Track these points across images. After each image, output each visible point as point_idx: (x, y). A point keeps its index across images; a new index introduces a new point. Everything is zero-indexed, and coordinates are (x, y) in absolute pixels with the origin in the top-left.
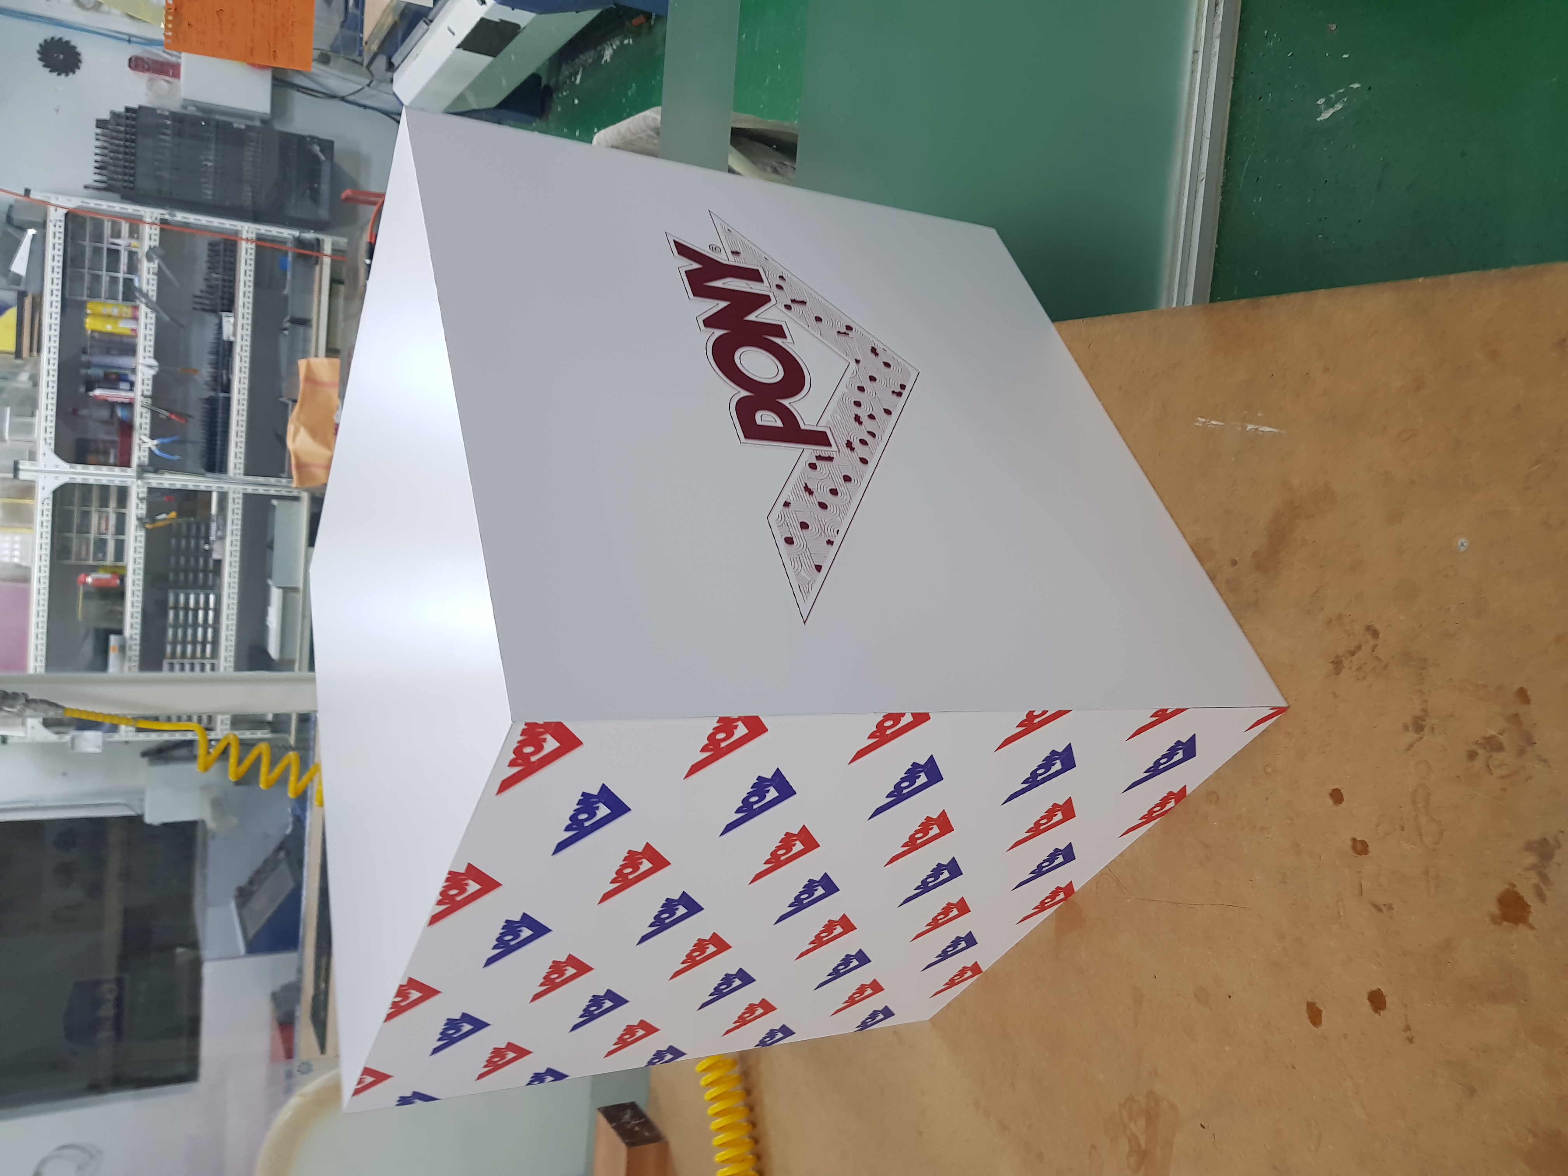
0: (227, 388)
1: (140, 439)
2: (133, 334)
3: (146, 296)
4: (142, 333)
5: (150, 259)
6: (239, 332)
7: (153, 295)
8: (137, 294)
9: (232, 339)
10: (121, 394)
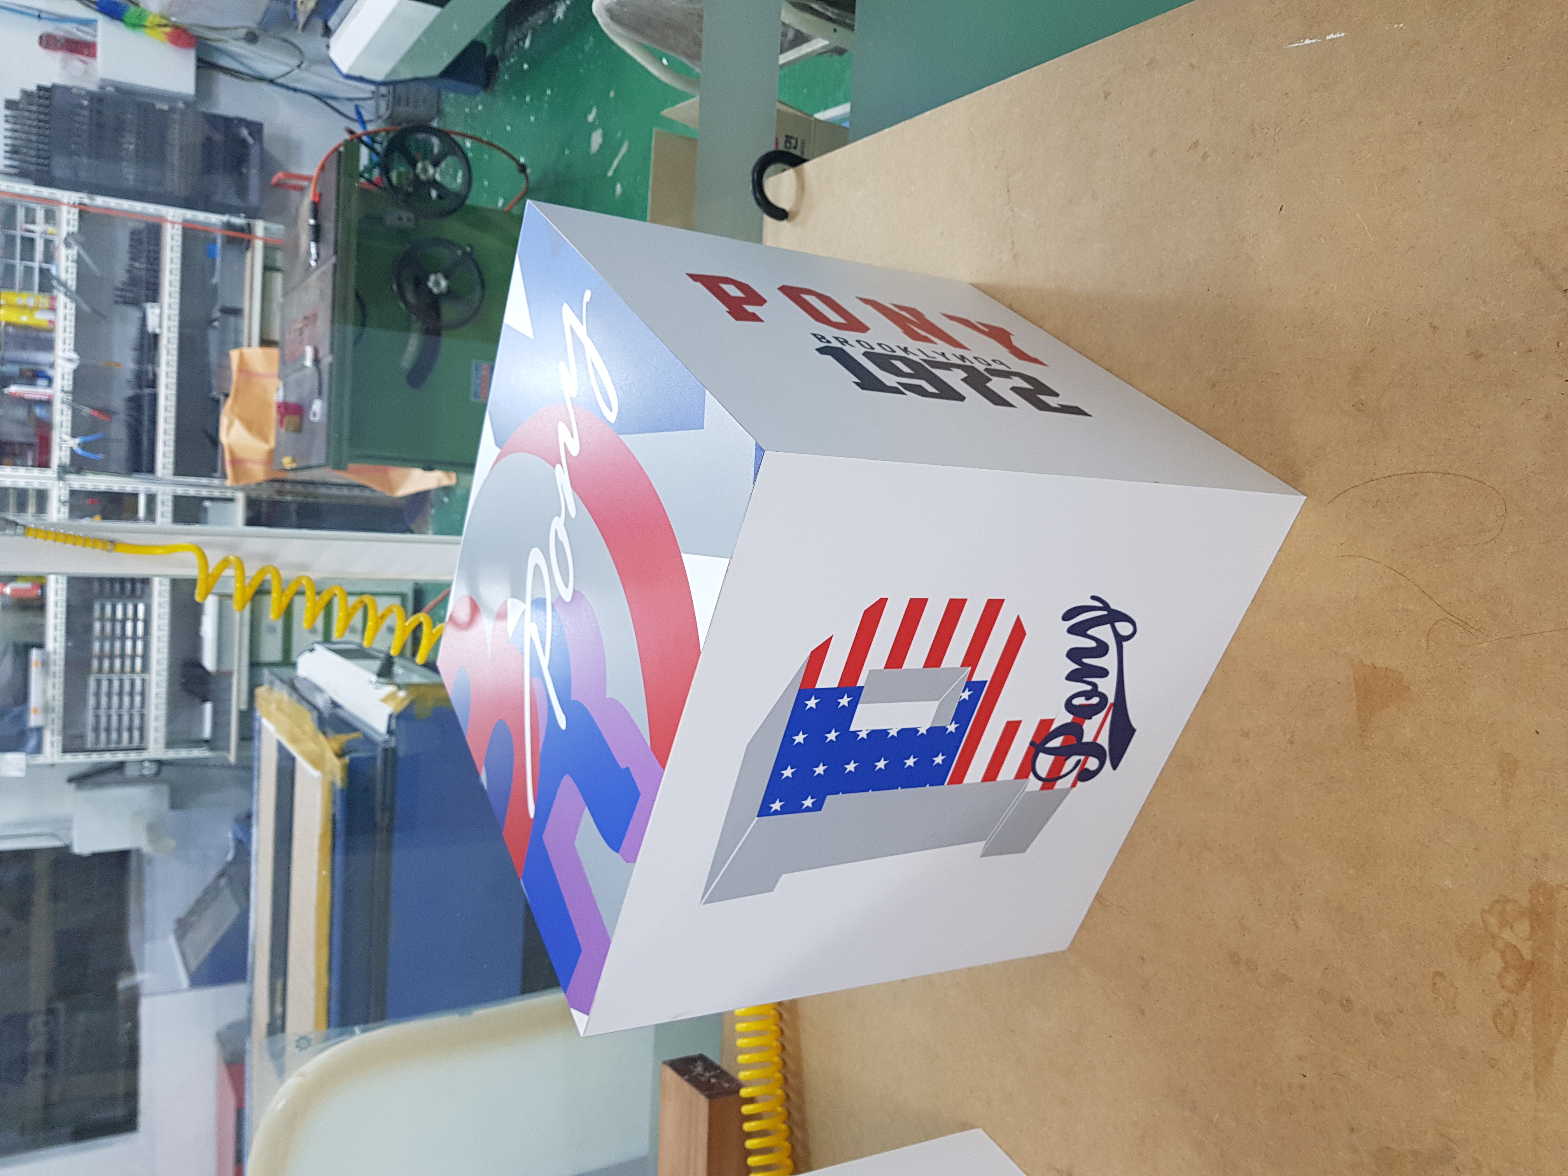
0: (153, 383)
1: (61, 438)
2: (51, 327)
3: (64, 285)
4: (60, 324)
5: (68, 245)
6: (166, 323)
7: (72, 284)
8: (55, 283)
9: (158, 331)
10: (38, 391)
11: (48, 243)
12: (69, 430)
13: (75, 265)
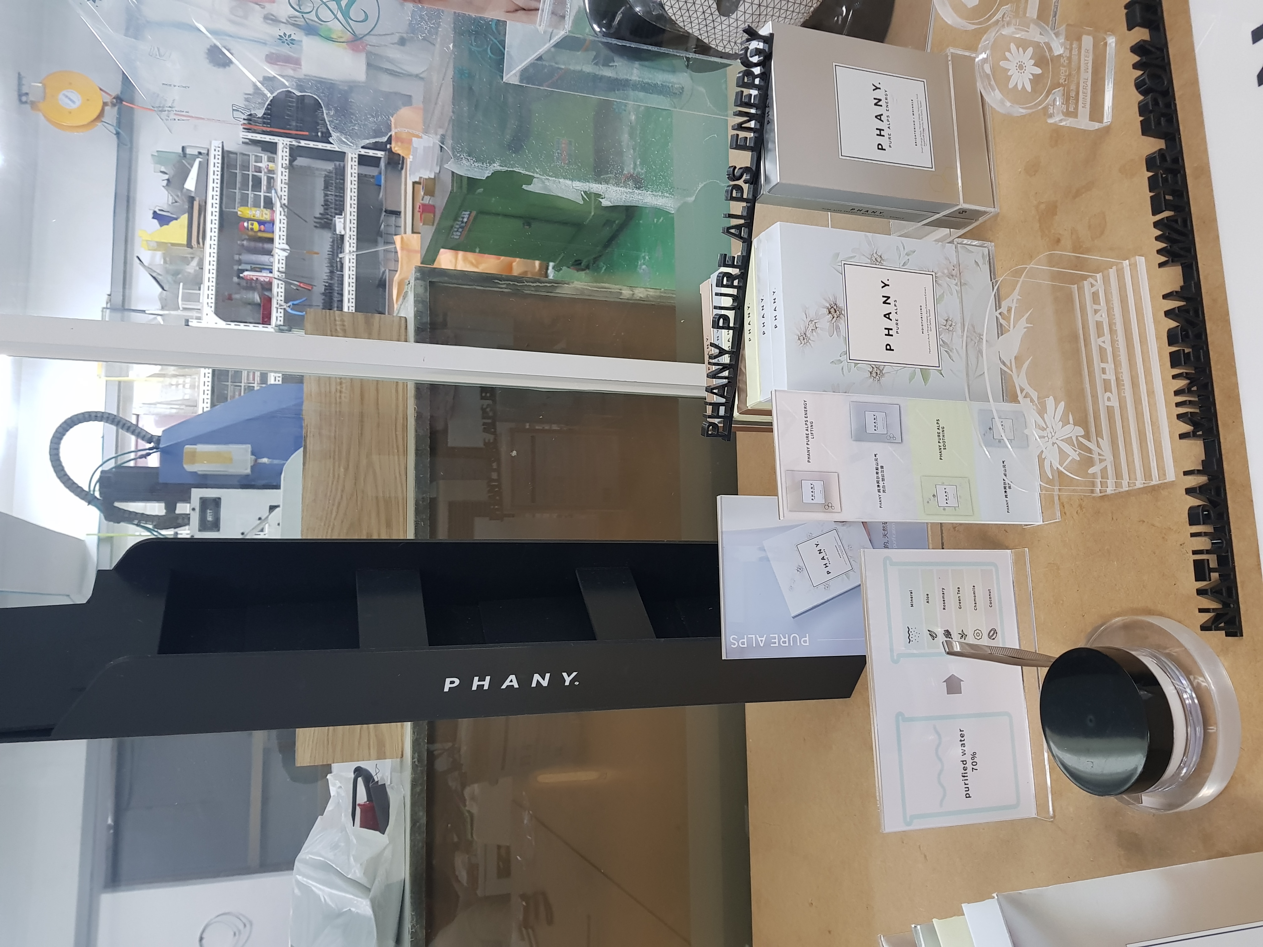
0: (340, 268)
1: (277, 304)
3: (280, 201)
4: (278, 220)
5: (283, 174)
6: (348, 226)
7: (285, 200)
9: (343, 233)
10: (263, 276)
11: (270, 179)
12: (283, 298)
13: (286, 186)
